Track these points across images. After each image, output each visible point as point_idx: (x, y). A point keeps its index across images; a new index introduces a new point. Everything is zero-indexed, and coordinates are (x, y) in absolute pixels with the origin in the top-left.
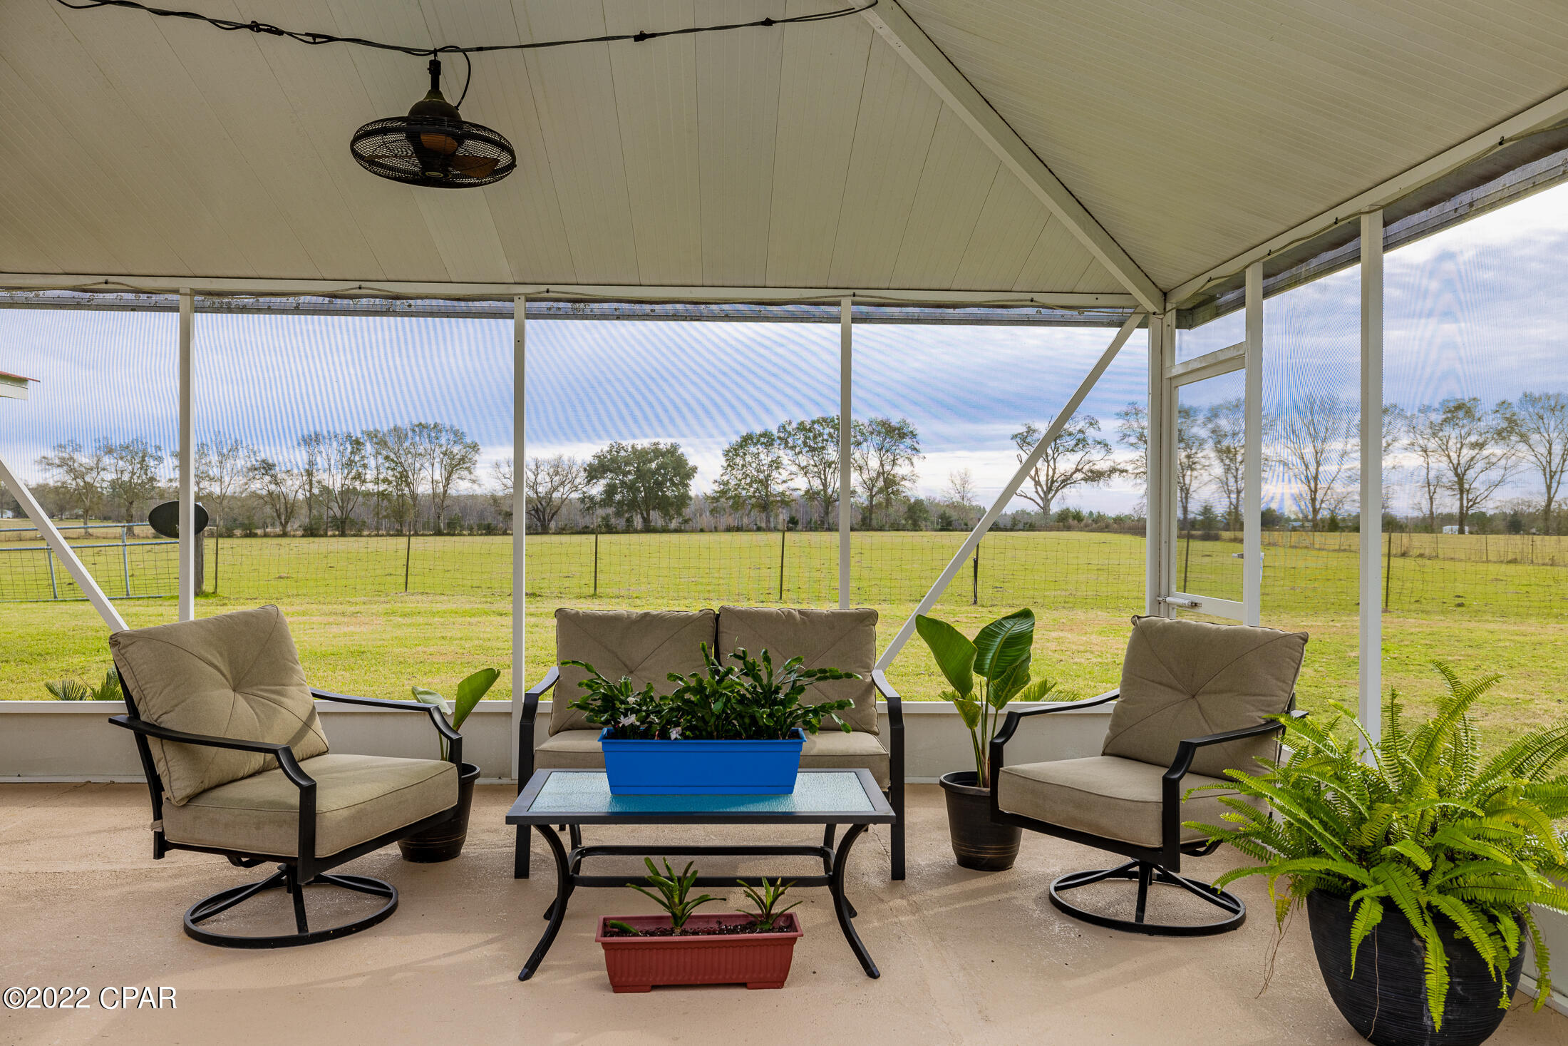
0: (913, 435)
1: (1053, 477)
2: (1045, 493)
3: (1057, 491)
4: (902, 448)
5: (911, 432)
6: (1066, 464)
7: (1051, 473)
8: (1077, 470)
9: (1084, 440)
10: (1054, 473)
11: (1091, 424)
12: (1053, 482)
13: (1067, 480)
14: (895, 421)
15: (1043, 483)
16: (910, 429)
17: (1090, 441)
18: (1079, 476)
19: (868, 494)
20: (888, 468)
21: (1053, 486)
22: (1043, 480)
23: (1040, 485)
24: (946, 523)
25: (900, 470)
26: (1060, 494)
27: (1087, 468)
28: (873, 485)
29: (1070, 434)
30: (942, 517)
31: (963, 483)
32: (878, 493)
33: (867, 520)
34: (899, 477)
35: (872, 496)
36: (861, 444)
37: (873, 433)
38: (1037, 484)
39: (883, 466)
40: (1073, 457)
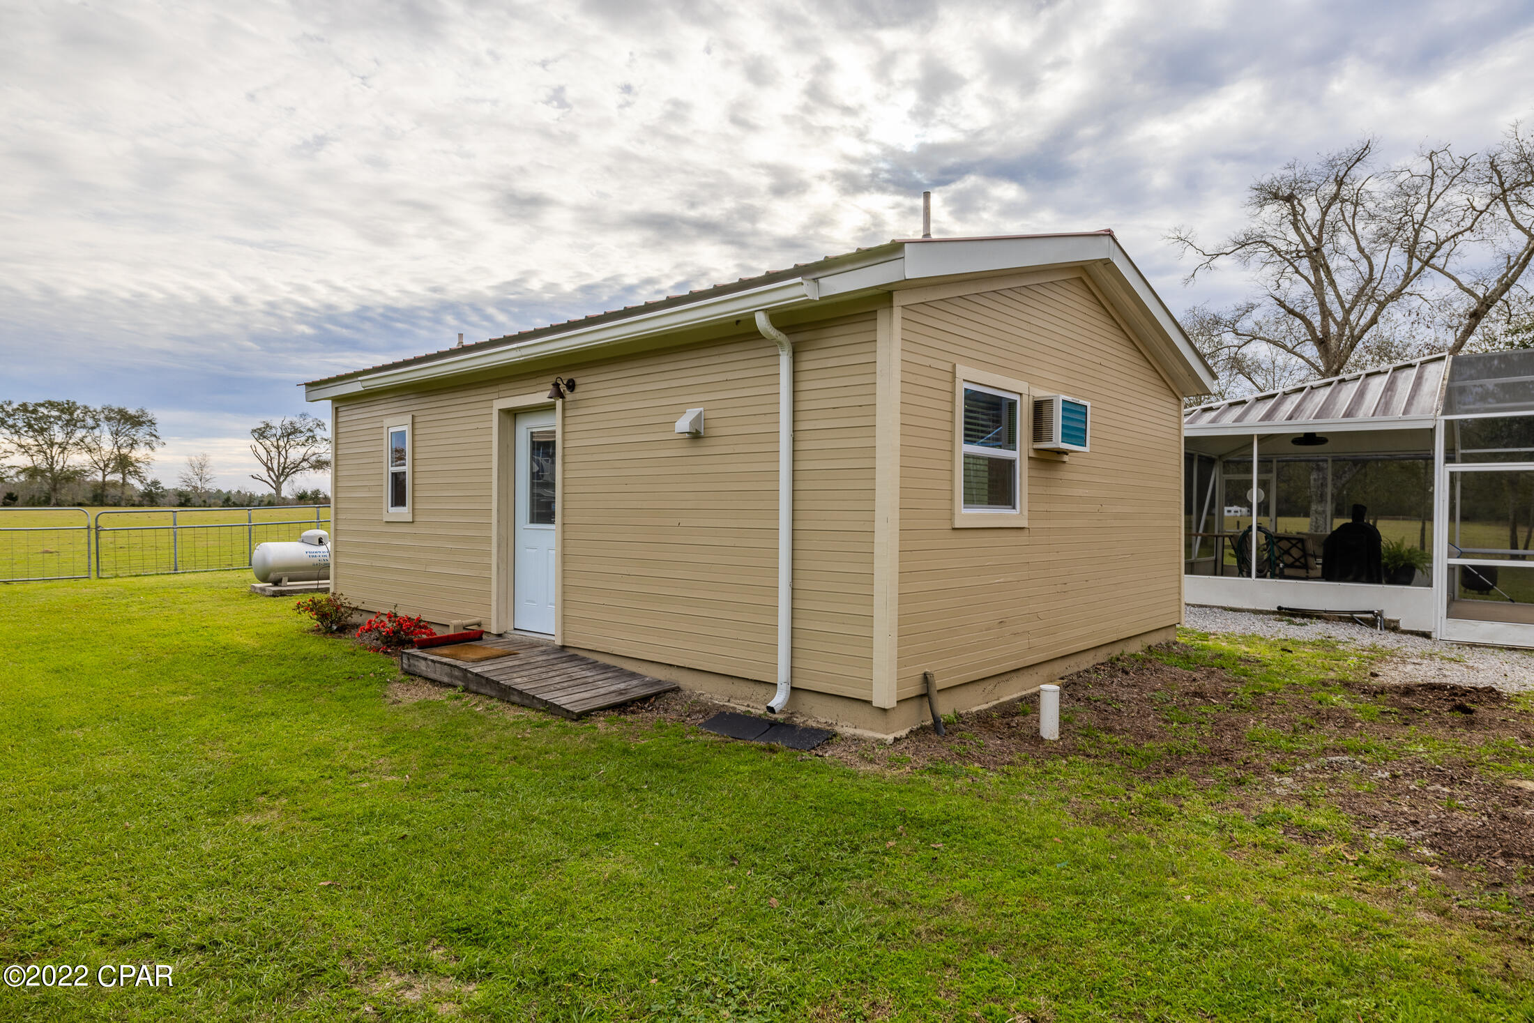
0: (152, 423)
1: (285, 463)
2: (277, 477)
3: (287, 476)
4: (141, 434)
5: (150, 421)
6: (295, 454)
7: (282, 460)
8: (304, 460)
9: (313, 437)
10: (286, 459)
11: (318, 425)
12: (284, 468)
13: (296, 467)
14: (132, 411)
15: (276, 469)
16: (149, 418)
17: (318, 438)
18: (305, 464)
19: (100, 474)
20: (124, 451)
21: (285, 472)
22: (275, 467)
23: (272, 470)
24: (185, 500)
25: (139, 453)
26: (289, 479)
27: (314, 458)
28: (106, 466)
29: (301, 432)
30: (180, 494)
31: (202, 467)
32: (113, 472)
33: (100, 497)
34: (137, 461)
35: (104, 476)
36: (93, 428)
37: (108, 419)
38: (270, 469)
39: (119, 448)
40: (302, 450)
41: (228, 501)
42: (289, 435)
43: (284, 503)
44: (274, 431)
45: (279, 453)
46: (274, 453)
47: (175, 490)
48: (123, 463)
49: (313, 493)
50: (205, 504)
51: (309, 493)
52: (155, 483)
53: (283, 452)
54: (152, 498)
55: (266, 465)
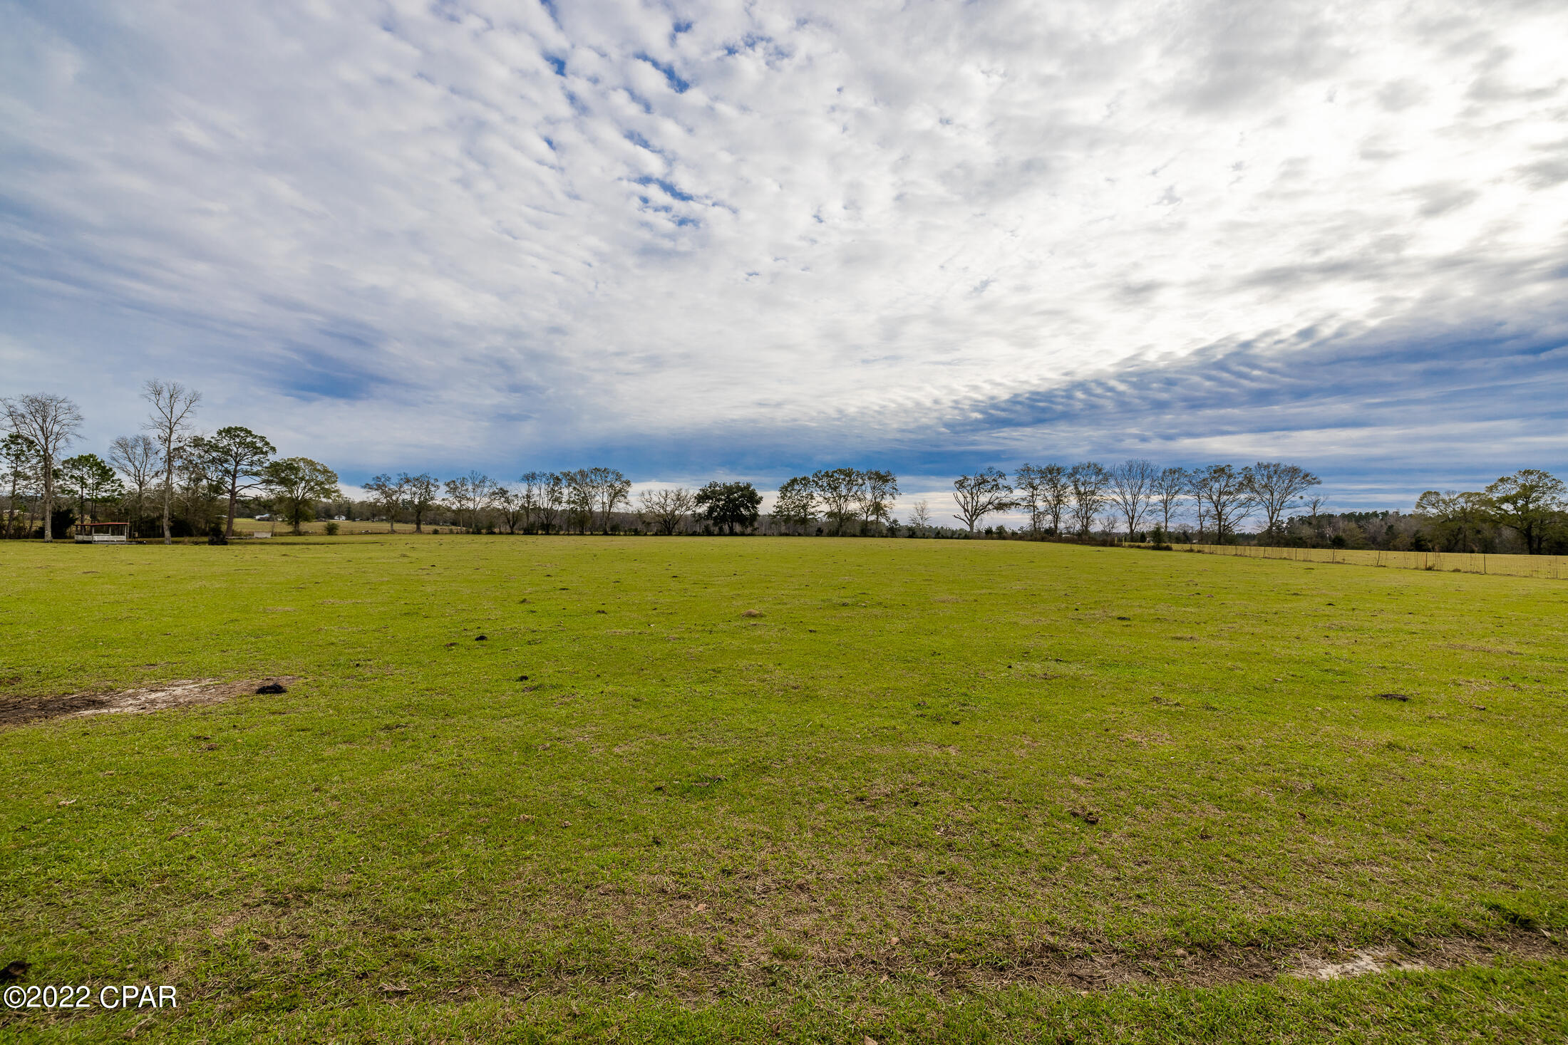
0: (894, 480)
1: (976, 506)
2: (971, 516)
3: (978, 515)
4: (887, 487)
6: (984, 499)
7: (974, 504)
8: (989, 503)
9: (997, 485)
10: (977, 503)
11: (1000, 476)
12: (976, 510)
13: (984, 509)
14: (883, 473)
15: (970, 511)
16: (892, 477)
17: (1000, 486)
18: (990, 506)
19: (865, 515)
20: (878, 500)
21: (976, 512)
22: (970, 508)
23: (968, 511)
24: (912, 533)
25: (886, 501)
26: (979, 517)
27: (997, 501)
28: (868, 510)
29: (988, 482)
30: (910, 529)
31: (923, 510)
32: (871, 514)
33: (866, 530)
34: (885, 506)
35: (867, 517)
36: (861, 485)
37: (870, 478)
38: (966, 510)
39: (875, 498)
40: (989, 495)
41: (939, 534)
42: (980, 484)
43: (978, 536)
44: (969, 482)
45: (973, 498)
46: (969, 499)
47: (907, 526)
48: (878, 508)
49: (998, 528)
50: (924, 537)
51: (994, 529)
52: (895, 521)
53: (976, 498)
54: (893, 531)
55: (964, 508)
